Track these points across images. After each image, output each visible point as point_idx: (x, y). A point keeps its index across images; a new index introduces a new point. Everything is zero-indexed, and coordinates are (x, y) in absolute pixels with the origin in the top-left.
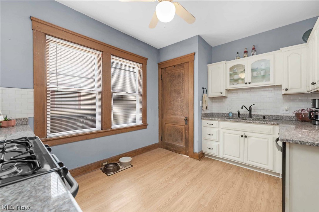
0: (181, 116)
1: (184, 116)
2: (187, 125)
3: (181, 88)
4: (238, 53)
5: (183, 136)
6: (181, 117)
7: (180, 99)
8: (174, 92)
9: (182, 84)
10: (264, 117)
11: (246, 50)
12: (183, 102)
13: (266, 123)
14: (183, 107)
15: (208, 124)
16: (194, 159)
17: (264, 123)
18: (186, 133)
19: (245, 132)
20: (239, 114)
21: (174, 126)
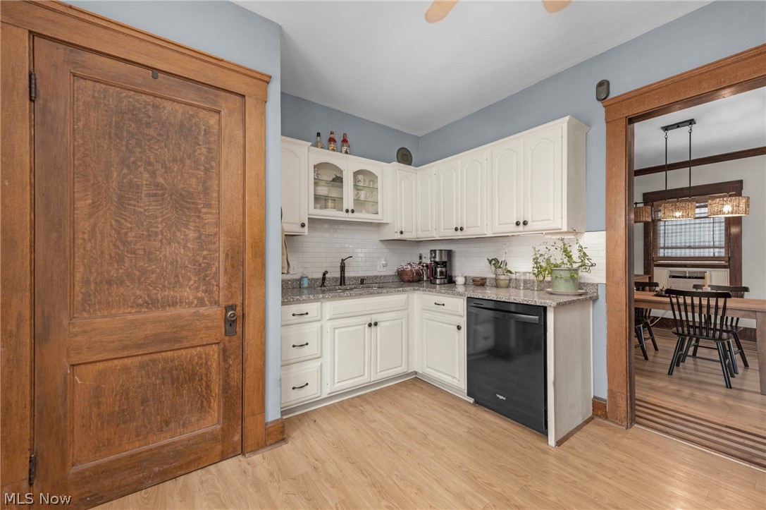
0: (201, 302)
1: (217, 303)
2: (234, 338)
3: (200, 188)
4: (319, 134)
5: (208, 387)
6: (202, 310)
7: (192, 235)
8: (148, 195)
9: (206, 170)
10: (362, 281)
11: (332, 136)
12: (213, 247)
13: (403, 291)
14: (209, 266)
15: (294, 315)
16: (271, 447)
17: (400, 291)
18: (227, 369)
19: (373, 316)
20: (324, 279)
21: (154, 361)
